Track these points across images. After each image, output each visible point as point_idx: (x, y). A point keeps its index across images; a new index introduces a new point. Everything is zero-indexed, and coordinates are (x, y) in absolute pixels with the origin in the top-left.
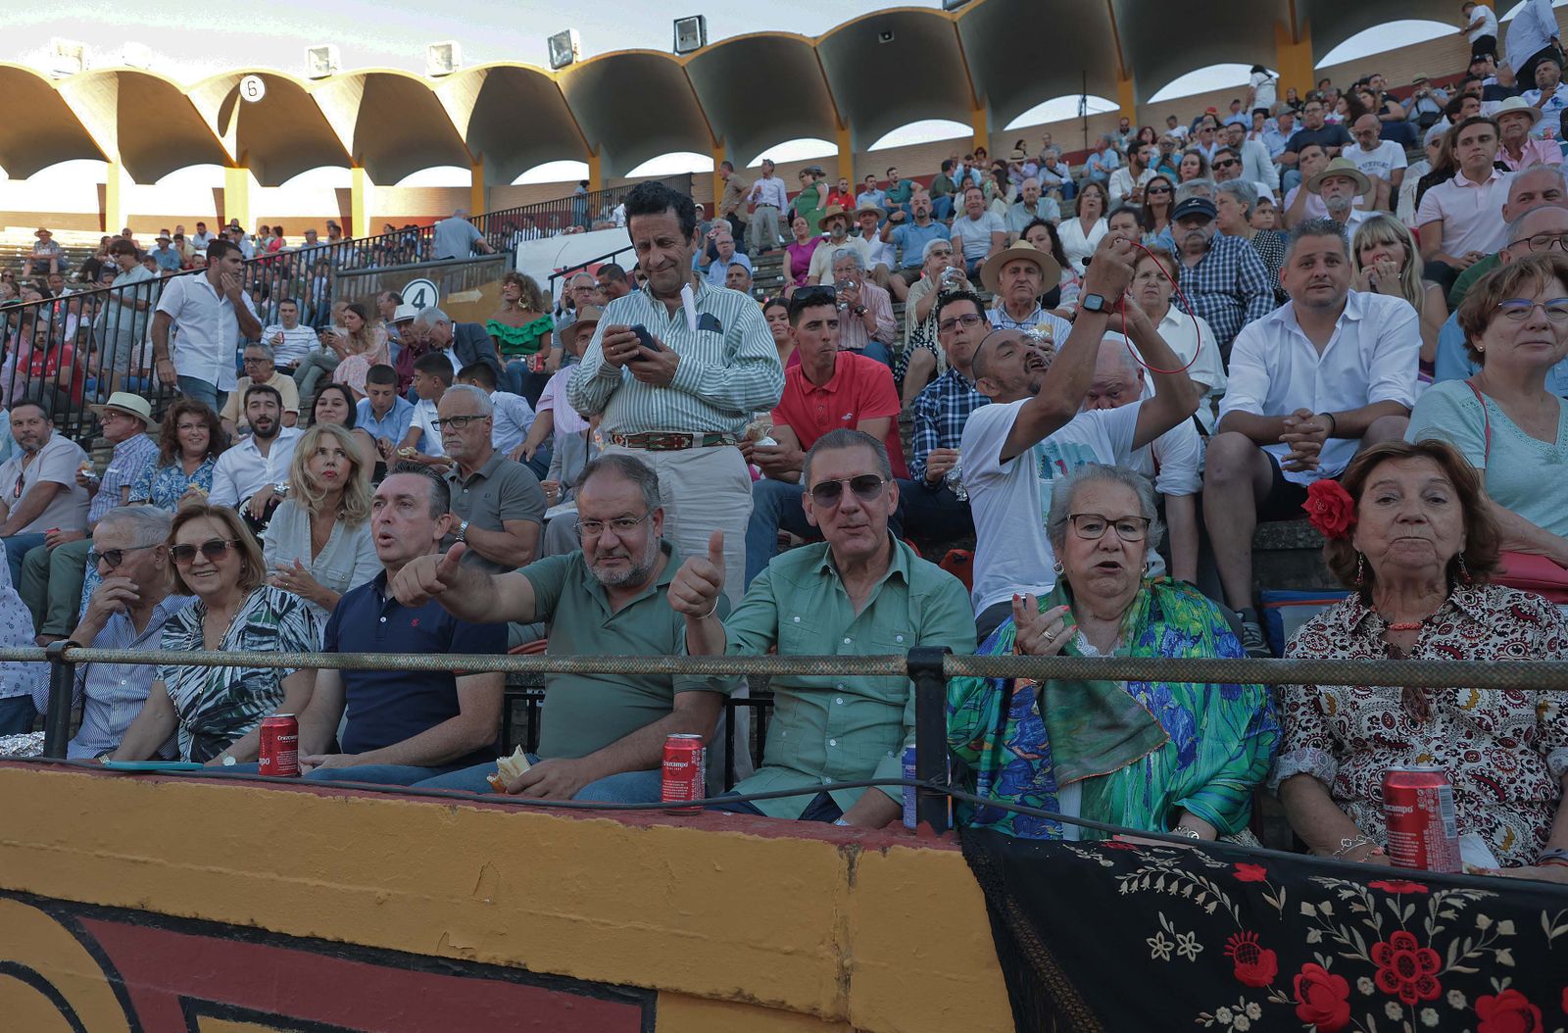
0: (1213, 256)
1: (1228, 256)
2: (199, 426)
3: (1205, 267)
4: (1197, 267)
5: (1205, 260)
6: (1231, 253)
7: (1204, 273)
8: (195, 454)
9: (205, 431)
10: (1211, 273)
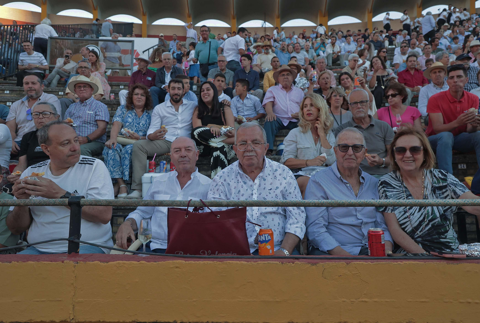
2: (142, 95)
8: (139, 107)
9: (144, 98)
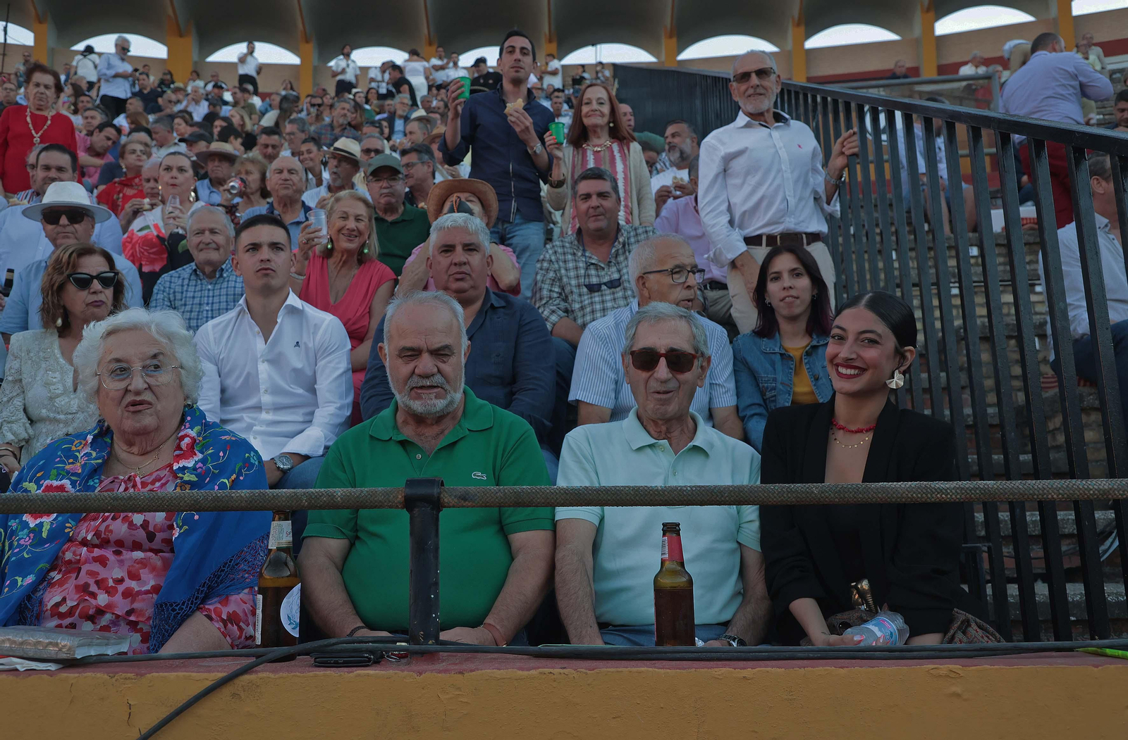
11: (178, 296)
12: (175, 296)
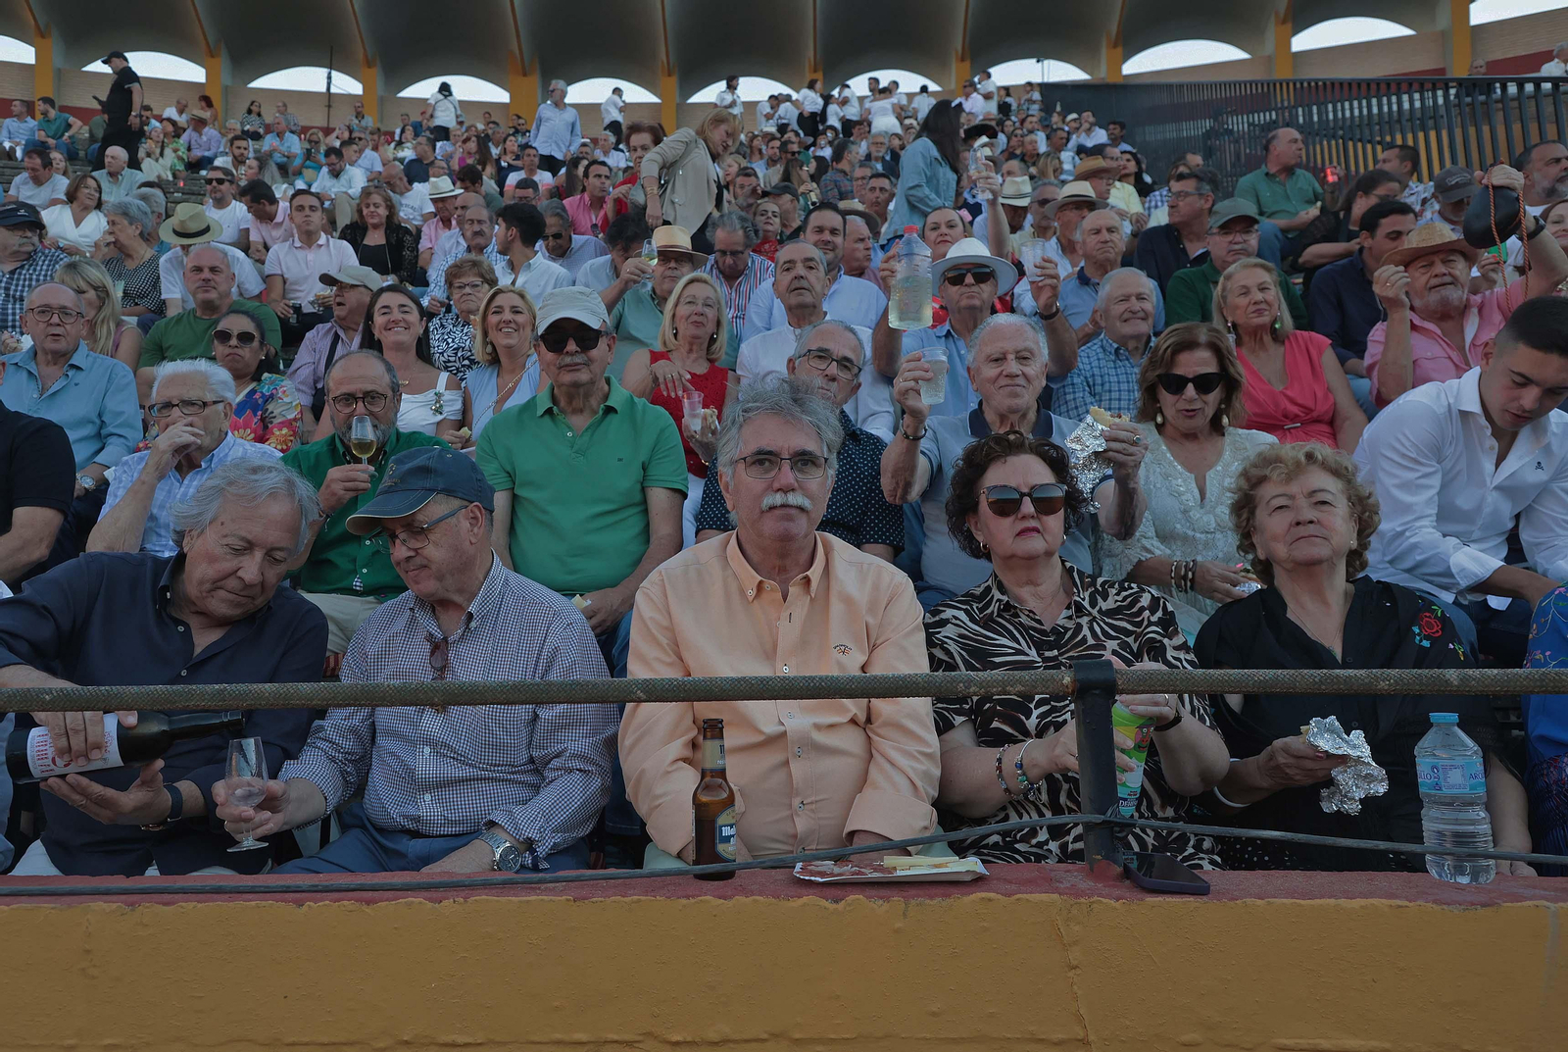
0: (31, 265)
1: (45, 267)
3: (20, 274)
4: (12, 272)
5: (22, 267)
6: (49, 265)
7: (18, 279)
10: (25, 280)
11: (1099, 380)
12: (1094, 380)
